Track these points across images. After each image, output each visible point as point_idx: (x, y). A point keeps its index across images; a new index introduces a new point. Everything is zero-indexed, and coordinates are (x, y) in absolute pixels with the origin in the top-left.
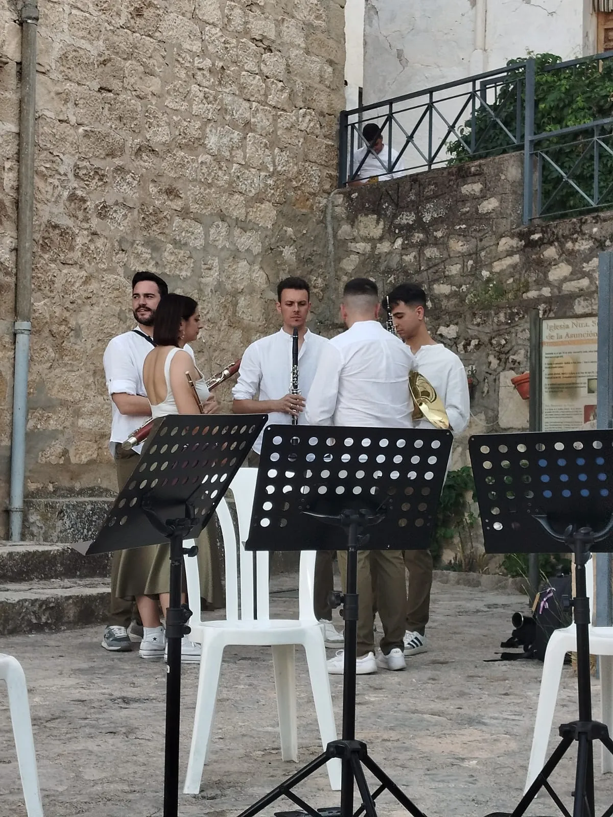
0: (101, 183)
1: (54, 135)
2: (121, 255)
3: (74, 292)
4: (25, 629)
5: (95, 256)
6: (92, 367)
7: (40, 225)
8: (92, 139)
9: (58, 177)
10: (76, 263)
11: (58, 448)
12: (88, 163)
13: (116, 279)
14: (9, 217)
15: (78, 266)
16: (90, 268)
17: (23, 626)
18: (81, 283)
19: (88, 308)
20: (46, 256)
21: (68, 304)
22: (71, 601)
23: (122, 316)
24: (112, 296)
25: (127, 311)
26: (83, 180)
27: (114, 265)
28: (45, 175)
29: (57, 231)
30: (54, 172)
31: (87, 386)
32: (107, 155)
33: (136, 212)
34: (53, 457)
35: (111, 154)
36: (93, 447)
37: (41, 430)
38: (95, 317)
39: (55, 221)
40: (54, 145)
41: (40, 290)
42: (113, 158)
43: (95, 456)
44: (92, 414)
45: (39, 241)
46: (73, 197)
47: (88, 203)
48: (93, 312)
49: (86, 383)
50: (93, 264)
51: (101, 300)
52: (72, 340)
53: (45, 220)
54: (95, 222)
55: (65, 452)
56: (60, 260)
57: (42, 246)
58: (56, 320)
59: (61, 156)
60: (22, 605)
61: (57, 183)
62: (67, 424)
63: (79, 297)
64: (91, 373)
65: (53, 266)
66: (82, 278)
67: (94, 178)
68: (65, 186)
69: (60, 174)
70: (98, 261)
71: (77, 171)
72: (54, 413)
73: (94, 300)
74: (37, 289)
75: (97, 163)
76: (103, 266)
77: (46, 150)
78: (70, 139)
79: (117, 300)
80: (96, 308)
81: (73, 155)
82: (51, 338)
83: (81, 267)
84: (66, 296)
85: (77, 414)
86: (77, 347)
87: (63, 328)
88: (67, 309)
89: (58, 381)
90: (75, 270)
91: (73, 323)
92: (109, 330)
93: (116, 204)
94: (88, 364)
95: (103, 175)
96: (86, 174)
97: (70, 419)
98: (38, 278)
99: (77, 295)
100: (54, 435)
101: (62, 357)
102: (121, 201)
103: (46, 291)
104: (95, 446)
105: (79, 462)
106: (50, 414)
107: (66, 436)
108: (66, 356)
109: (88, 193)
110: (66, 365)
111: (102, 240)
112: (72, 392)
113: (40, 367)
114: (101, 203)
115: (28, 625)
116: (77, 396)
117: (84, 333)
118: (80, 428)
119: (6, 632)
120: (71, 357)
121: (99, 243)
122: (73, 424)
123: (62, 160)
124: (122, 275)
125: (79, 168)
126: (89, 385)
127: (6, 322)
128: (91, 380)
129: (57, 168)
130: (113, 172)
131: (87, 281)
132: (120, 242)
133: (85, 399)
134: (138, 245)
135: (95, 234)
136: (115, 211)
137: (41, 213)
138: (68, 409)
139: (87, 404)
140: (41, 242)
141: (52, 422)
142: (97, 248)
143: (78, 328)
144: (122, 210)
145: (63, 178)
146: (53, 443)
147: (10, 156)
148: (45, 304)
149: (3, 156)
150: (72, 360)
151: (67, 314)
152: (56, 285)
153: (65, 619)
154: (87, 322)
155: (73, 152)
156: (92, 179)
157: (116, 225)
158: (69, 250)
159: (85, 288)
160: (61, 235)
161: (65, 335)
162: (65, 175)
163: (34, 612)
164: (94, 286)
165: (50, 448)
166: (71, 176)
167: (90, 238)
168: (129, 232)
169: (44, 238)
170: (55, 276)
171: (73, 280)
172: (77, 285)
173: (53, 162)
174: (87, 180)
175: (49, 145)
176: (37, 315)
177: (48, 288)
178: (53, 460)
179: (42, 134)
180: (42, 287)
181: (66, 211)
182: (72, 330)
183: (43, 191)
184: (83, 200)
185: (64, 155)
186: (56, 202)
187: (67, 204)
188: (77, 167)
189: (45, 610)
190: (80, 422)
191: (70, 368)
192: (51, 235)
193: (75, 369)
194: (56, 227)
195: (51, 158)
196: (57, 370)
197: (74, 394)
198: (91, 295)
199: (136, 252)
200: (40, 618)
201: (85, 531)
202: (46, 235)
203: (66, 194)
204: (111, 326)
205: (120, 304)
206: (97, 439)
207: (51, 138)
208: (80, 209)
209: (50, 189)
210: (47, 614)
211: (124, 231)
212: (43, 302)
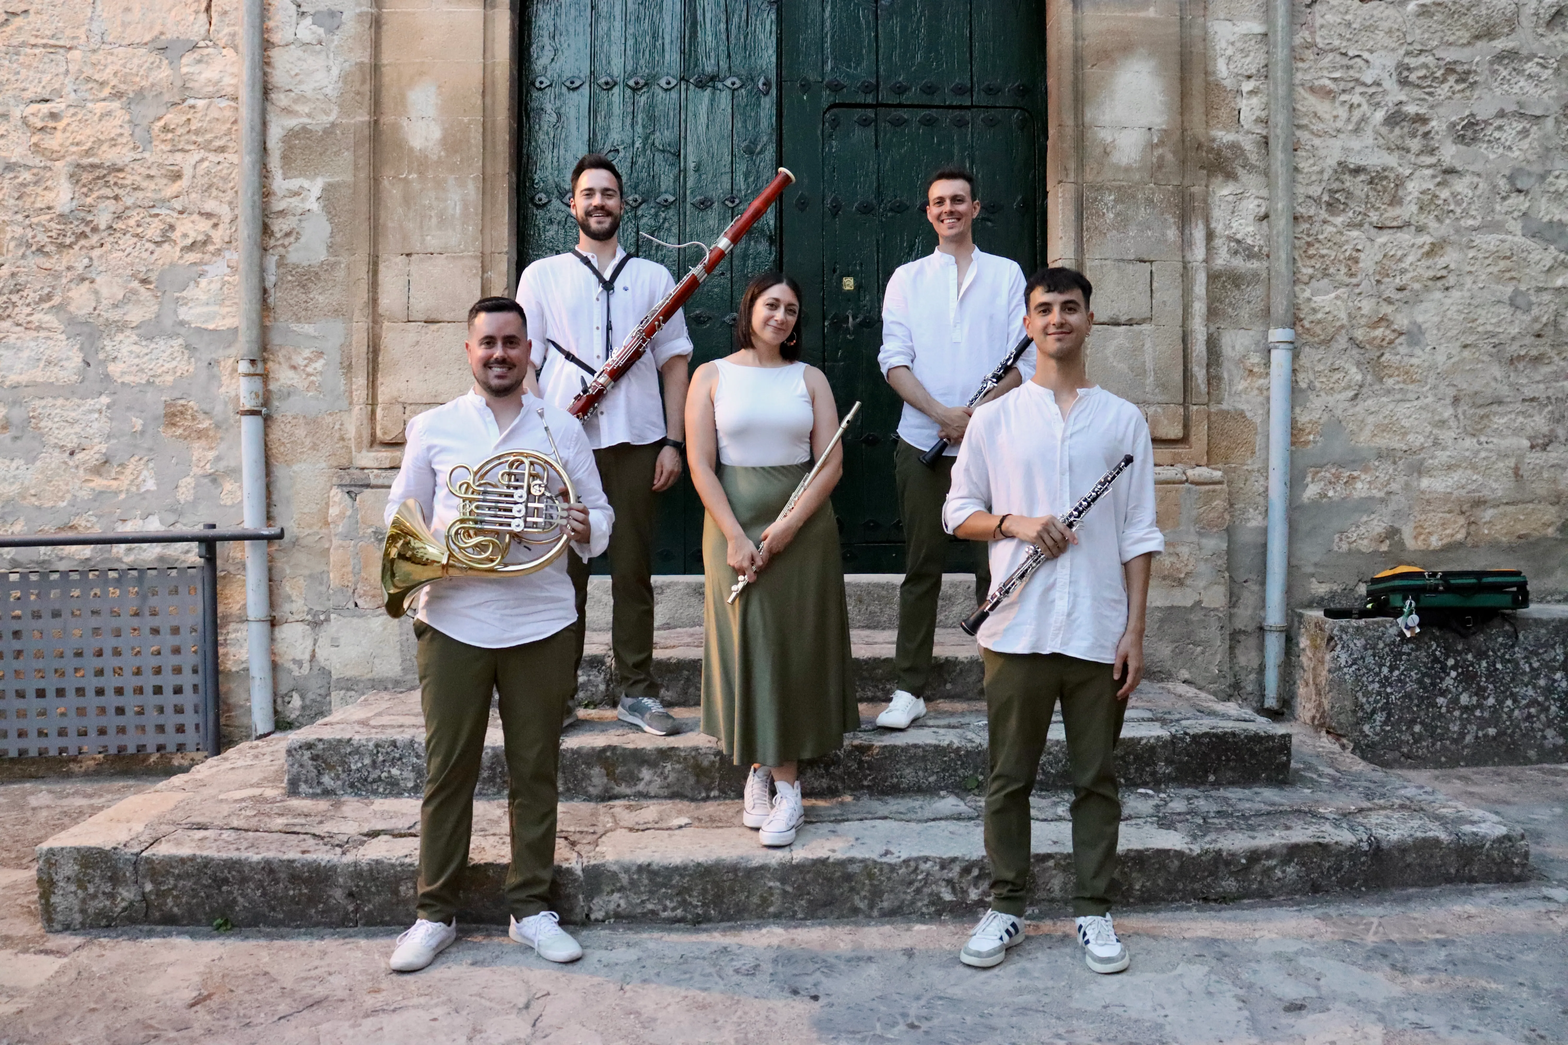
0: (1463, 86)
1: (1349, 25)
2: (1515, 200)
3: (1403, 272)
4: (924, 910)
5: (1452, 207)
6: (1452, 392)
7: (1322, 172)
8: (1438, 17)
9: (1359, 89)
10: (1408, 224)
11: (1377, 525)
12: (1431, 58)
13: (1503, 241)
14: (1253, 167)
15: (1413, 228)
16: (1437, 230)
17: (920, 904)
18: (1419, 256)
19: (1438, 295)
20: (1339, 220)
21: (1390, 293)
22: (1051, 863)
23: (1520, 301)
24: (1494, 269)
25: (1532, 292)
26: (1418, 86)
27: (1498, 217)
28: (1330, 92)
29: (1362, 177)
30: (1352, 84)
31: (1442, 423)
32: (1478, 37)
33: (1550, 123)
34: (1365, 542)
35: (1488, 33)
36: (1455, 522)
37: (1336, 499)
38: (1454, 308)
39: (1354, 161)
40: (1349, 40)
41: (1328, 275)
42: (1491, 40)
43: (1460, 536)
44: (1450, 468)
45: (1320, 198)
46: (1394, 119)
47: (1434, 123)
48: (1448, 301)
49: (1437, 418)
50: (1448, 221)
51: (1469, 280)
52: (1403, 350)
53: (1332, 162)
54: (1449, 152)
55: (1393, 533)
56: (1371, 223)
57: (1329, 204)
58: (1363, 321)
59: (1366, 55)
60: (916, 868)
61: (1356, 99)
62: (1394, 487)
63: (1415, 279)
64: (1448, 401)
65: (1355, 233)
66: (1422, 247)
67: (1444, 80)
68: (1378, 104)
69: (1364, 84)
70: (1458, 215)
71: (1405, 73)
72: (1366, 470)
73: (1452, 280)
74: (1319, 276)
75: (1450, 55)
76: (1470, 222)
77: (1332, 51)
78: (1386, 25)
79: (1508, 275)
80: (1455, 294)
81: (1393, 50)
82: (1355, 352)
83: (1420, 230)
84: (1386, 280)
85: (1419, 470)
86: (1414, 361)
87: (1379, 332)
88: (1389, 301)
89: (1371, 419)
90: (1405, 237)
91: (1402, 321)
92: (1489, 328)
93: (1501, 114)
94: (1442, 386)
95: (1468, 73)
96: (1425, 77)
97: (1401, 480)
98: (1323, 256)
99: (1409, 275)
100: (1366, 505)
101: (1381, 380)
102: (1511, 108)
103: (1342, 276)
104: (1462, 520)
105: (1423, 547)
106: (1355, 474)
107: (1392, 506)
108: (1390, 376)
109: (1432, 107)
110: (1389, 392)
111: (1467, 179)
112: (1405, 434)
113: (1329, 398)
114: (1462, 119)
115: (932, 903)
116: (1416, 440)
117: (1431, 337)
118: (1423, 492)
119: (875, 913)
120: (1400, 379)
121: (1461, 185)
122: (1407, 486)
123: (1367, 61)
124: (1519, 233)
125: (1408, 69)
126: (1444, 422)
127: (1251, 333)
128: (1448, 413)
129: (1357, 75)
130: (1492, 63)
131: (1434, 250)
132: (1511, 179)
133: (1435, 444)
134: (1557, 177)
135: (1450, 171)
136: (1500, 128)
137: (1323, 153)
138: (1395, 463)
139: (1438, 453)
140: (1326, 198)
141: (1359, 485)
142: (1454, 195)
143: (1415, 330)
144: (1515, 124)
145: (1373, 90)
146: (1365, 518)
147: (1254, 71)
148: (1337, 298)
149: (1238, 75)
150: (1404, 382)
151: (1386, 309)
152: (1361, 265)
153: (1040, 895)
154: (1436, 319)
155: (1393, 45)
156: (1442, 82)
157: (1501, 150)
158: (1391, 204)
159: (1430, 262)
160: (1371, 183)
161: (1384, 343)
162: (1378, 84)
163: (949, 882)
164: (1450, 257)
165: (1358, 527)
166: (1390, 84)
167: (1439, 179)
168: (1533, 158)
169: (1332, 192)
170: (1358, 250)
171: (1400, 253)
172: (1410, 259)
173: (1349, 67)
174: (1430, 86)
175: (1337, 43)
176: (1320, 316)
177: (1344, 270)
178: (1365, 545)
179: (1322, 26)
180: (1332, 270)
181: (1381, 141)
182: (1401, 334)
183: (1327, 116)
184: (1421, 119)
185: (1371, 51)
186: (1357, 130)
187: (1384, 130)
188: (1402, 68)
189: (978, 878)
190: (1425, 483)
191: (1399, 396)
192: (1348, 184)
193: (1412, 396)
194: (1358, 171)
195: (1345, 61)
196: (1370, 402)
197: (1411, 437)
198: (1444, 273)
199: (1552, 189)
200: (965, 892)
201: (1385, 670)
202: (1336, 186)
203: (1380, 115)
204: (1494, 321)
205: (1515, 282)
206: (1465, 508)
207: (1342, 30)
208: (1413, 135)
209: (1343, 113)
210: (985, 885)
211: (1521, 158)
212: (1333, 295)
